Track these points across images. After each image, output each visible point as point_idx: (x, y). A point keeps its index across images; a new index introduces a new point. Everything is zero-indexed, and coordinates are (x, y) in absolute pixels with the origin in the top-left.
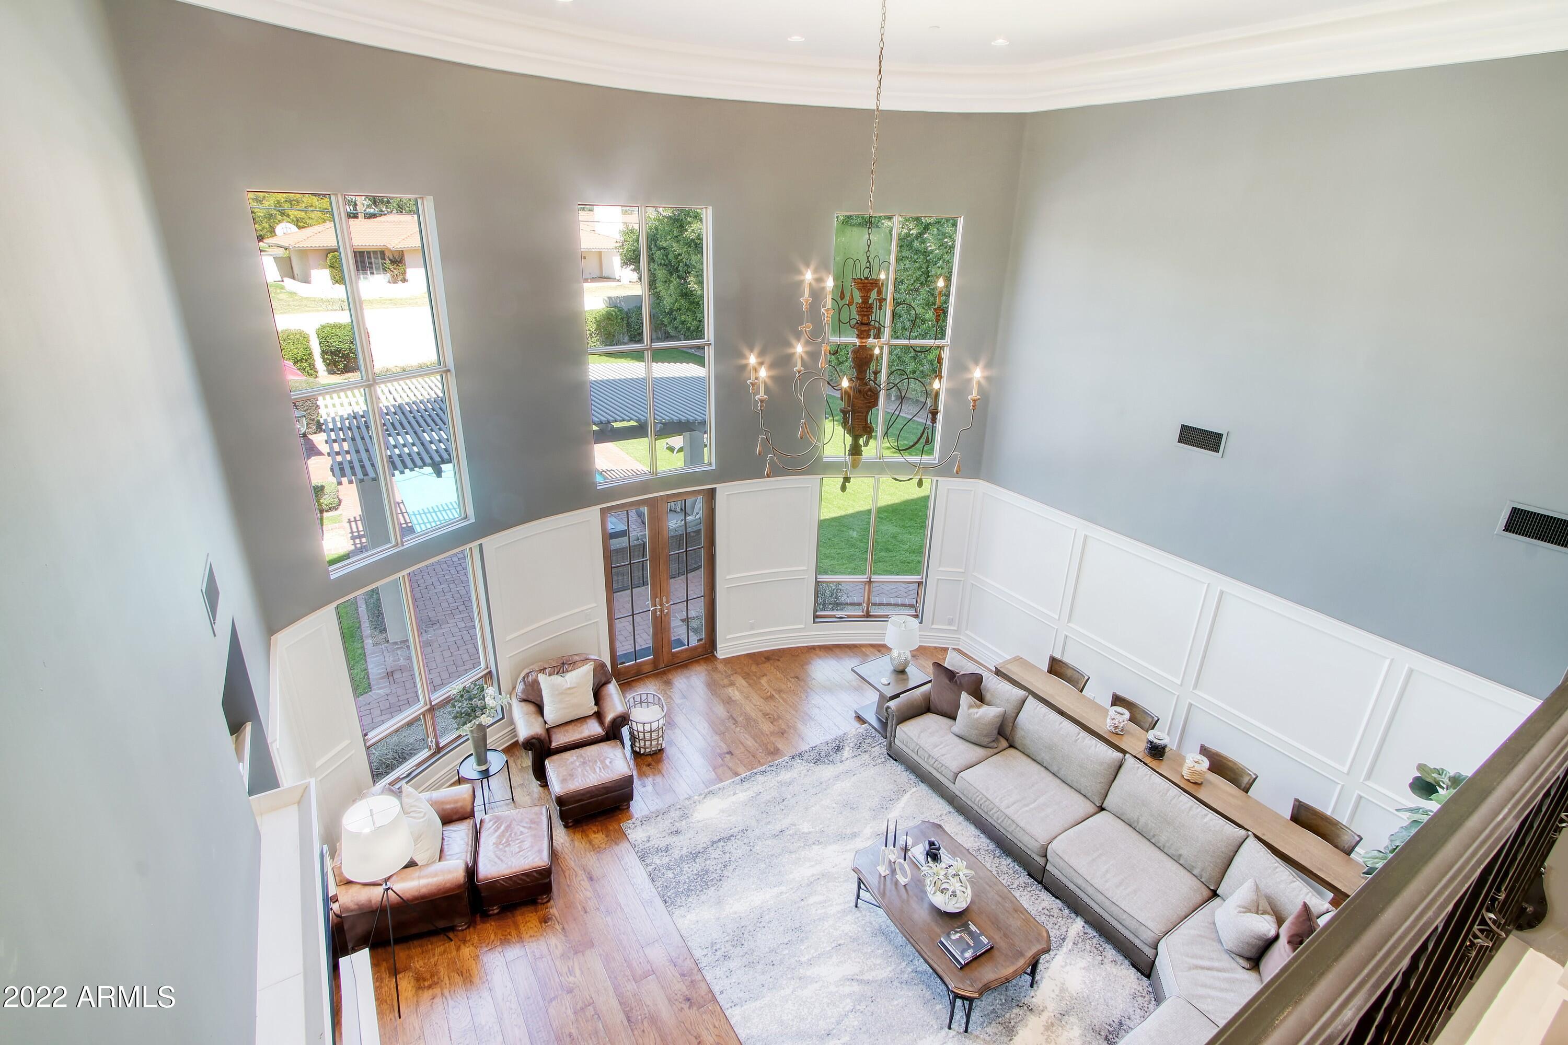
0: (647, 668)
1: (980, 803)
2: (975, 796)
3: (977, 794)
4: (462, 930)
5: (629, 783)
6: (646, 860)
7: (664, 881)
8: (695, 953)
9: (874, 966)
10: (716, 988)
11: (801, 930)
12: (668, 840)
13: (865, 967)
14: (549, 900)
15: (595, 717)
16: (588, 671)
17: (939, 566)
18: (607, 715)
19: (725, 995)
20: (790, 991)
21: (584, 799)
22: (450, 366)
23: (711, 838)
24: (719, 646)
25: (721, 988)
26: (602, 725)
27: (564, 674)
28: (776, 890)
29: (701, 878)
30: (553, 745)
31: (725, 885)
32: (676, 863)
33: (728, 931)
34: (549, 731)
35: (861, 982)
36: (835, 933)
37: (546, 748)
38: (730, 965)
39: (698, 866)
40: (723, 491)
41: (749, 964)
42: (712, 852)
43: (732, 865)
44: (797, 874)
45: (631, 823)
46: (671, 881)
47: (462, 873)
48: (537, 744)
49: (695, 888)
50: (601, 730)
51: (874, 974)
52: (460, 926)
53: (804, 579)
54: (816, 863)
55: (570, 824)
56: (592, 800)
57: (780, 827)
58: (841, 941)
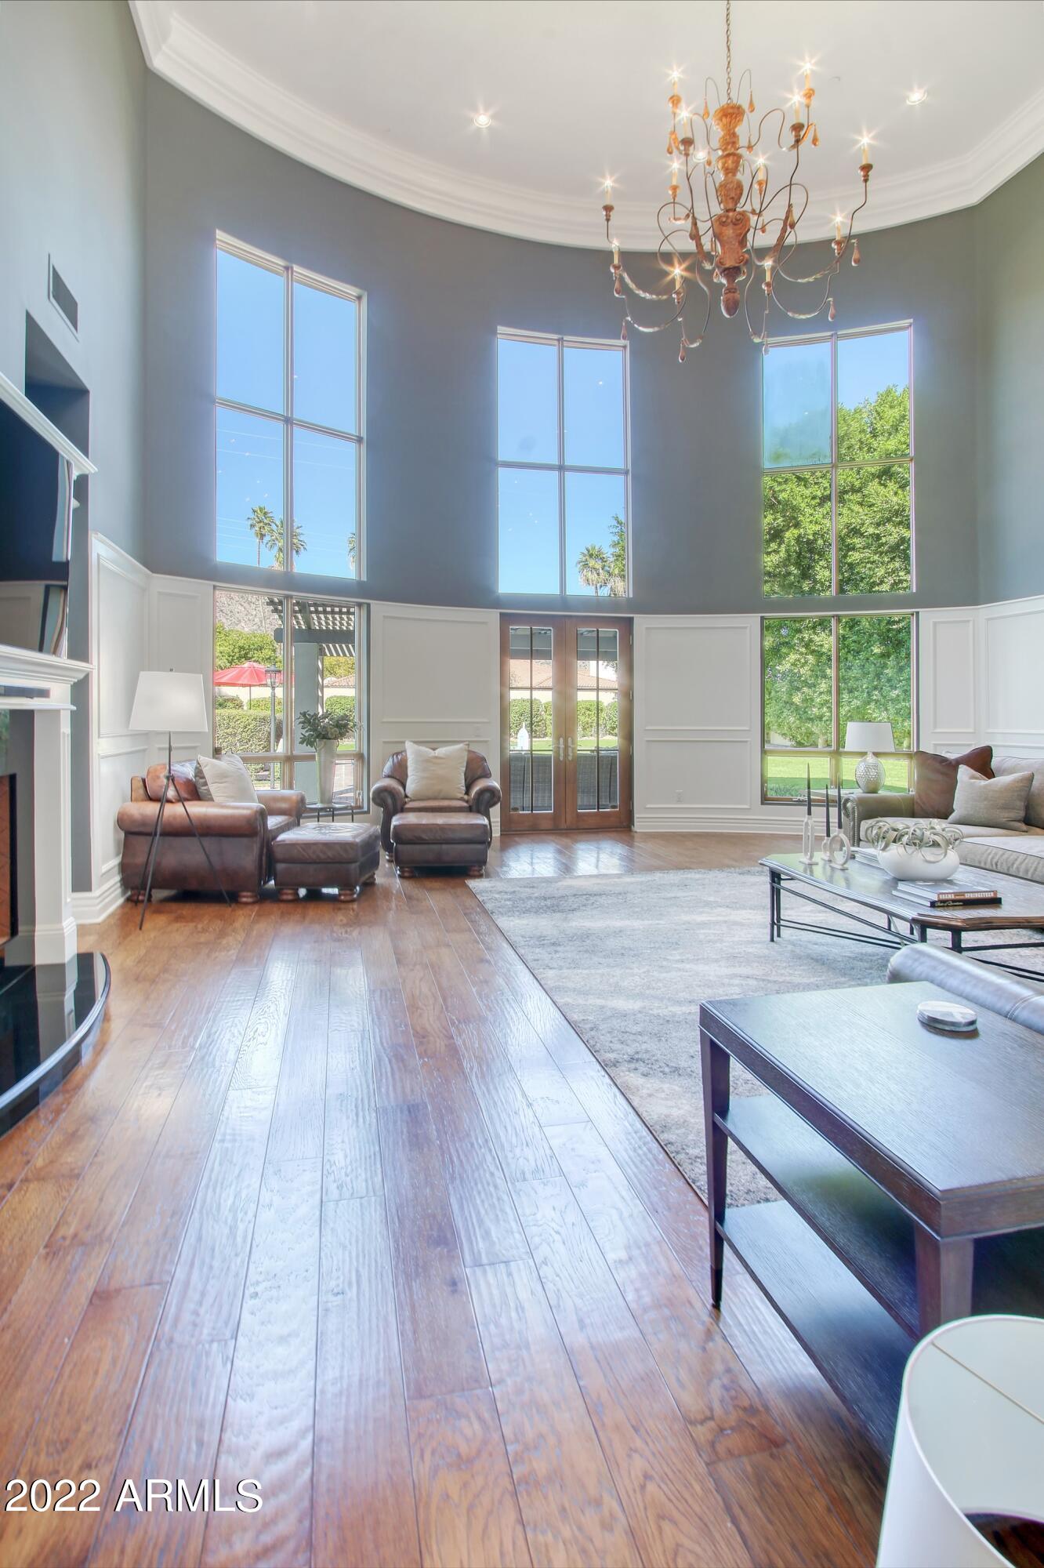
0: (547, 824)
3: (989, 851)
4: (246, 904)
5: (482, 838)
6: (483, 894)
7: (498, 904)
8: (513, 939)
9: (790, 975)
10: (529, 957)
11: (677, 943)
12: (518, 889)
13: (774, 973)
14: (353, 901)
15: (462, 799)
16: (461, 749)
17: (935, 727)
18: (473, 792)
19: (540, 962)
20: (641, 971)
21: (426, 840)
22: (364, 434)
23: (575, 893)
24: (636, 815)
25: (536, 958)
26: (467, 802)
27: (434, 749)
28: (650, 922)
29: (549, 908)
30: (407, 806)
31: (578, 914)
32: (520, 899)
33: (567, 933)
34: (406, 800)
35: (764, 980)
36: (731, 950)
37: (399, 808)
38: (559, 948)
39: (549, 903)
40: (641, 622)
41: (587, 951)
42: (571, 899)
43: (595, 906)
44: (685, 918)
45: (477, 880)
46: (507, 905)
47: (257, 812)
48: (389, 801)
49: (537, 911)
50: (465, 804)
51: (788, 979)
52: (245, 897)
53: (746, 742)
54: (718, 915)
55: (406, 874)
56: (435, 847)
57: (673, 895)
58: (739, 955)
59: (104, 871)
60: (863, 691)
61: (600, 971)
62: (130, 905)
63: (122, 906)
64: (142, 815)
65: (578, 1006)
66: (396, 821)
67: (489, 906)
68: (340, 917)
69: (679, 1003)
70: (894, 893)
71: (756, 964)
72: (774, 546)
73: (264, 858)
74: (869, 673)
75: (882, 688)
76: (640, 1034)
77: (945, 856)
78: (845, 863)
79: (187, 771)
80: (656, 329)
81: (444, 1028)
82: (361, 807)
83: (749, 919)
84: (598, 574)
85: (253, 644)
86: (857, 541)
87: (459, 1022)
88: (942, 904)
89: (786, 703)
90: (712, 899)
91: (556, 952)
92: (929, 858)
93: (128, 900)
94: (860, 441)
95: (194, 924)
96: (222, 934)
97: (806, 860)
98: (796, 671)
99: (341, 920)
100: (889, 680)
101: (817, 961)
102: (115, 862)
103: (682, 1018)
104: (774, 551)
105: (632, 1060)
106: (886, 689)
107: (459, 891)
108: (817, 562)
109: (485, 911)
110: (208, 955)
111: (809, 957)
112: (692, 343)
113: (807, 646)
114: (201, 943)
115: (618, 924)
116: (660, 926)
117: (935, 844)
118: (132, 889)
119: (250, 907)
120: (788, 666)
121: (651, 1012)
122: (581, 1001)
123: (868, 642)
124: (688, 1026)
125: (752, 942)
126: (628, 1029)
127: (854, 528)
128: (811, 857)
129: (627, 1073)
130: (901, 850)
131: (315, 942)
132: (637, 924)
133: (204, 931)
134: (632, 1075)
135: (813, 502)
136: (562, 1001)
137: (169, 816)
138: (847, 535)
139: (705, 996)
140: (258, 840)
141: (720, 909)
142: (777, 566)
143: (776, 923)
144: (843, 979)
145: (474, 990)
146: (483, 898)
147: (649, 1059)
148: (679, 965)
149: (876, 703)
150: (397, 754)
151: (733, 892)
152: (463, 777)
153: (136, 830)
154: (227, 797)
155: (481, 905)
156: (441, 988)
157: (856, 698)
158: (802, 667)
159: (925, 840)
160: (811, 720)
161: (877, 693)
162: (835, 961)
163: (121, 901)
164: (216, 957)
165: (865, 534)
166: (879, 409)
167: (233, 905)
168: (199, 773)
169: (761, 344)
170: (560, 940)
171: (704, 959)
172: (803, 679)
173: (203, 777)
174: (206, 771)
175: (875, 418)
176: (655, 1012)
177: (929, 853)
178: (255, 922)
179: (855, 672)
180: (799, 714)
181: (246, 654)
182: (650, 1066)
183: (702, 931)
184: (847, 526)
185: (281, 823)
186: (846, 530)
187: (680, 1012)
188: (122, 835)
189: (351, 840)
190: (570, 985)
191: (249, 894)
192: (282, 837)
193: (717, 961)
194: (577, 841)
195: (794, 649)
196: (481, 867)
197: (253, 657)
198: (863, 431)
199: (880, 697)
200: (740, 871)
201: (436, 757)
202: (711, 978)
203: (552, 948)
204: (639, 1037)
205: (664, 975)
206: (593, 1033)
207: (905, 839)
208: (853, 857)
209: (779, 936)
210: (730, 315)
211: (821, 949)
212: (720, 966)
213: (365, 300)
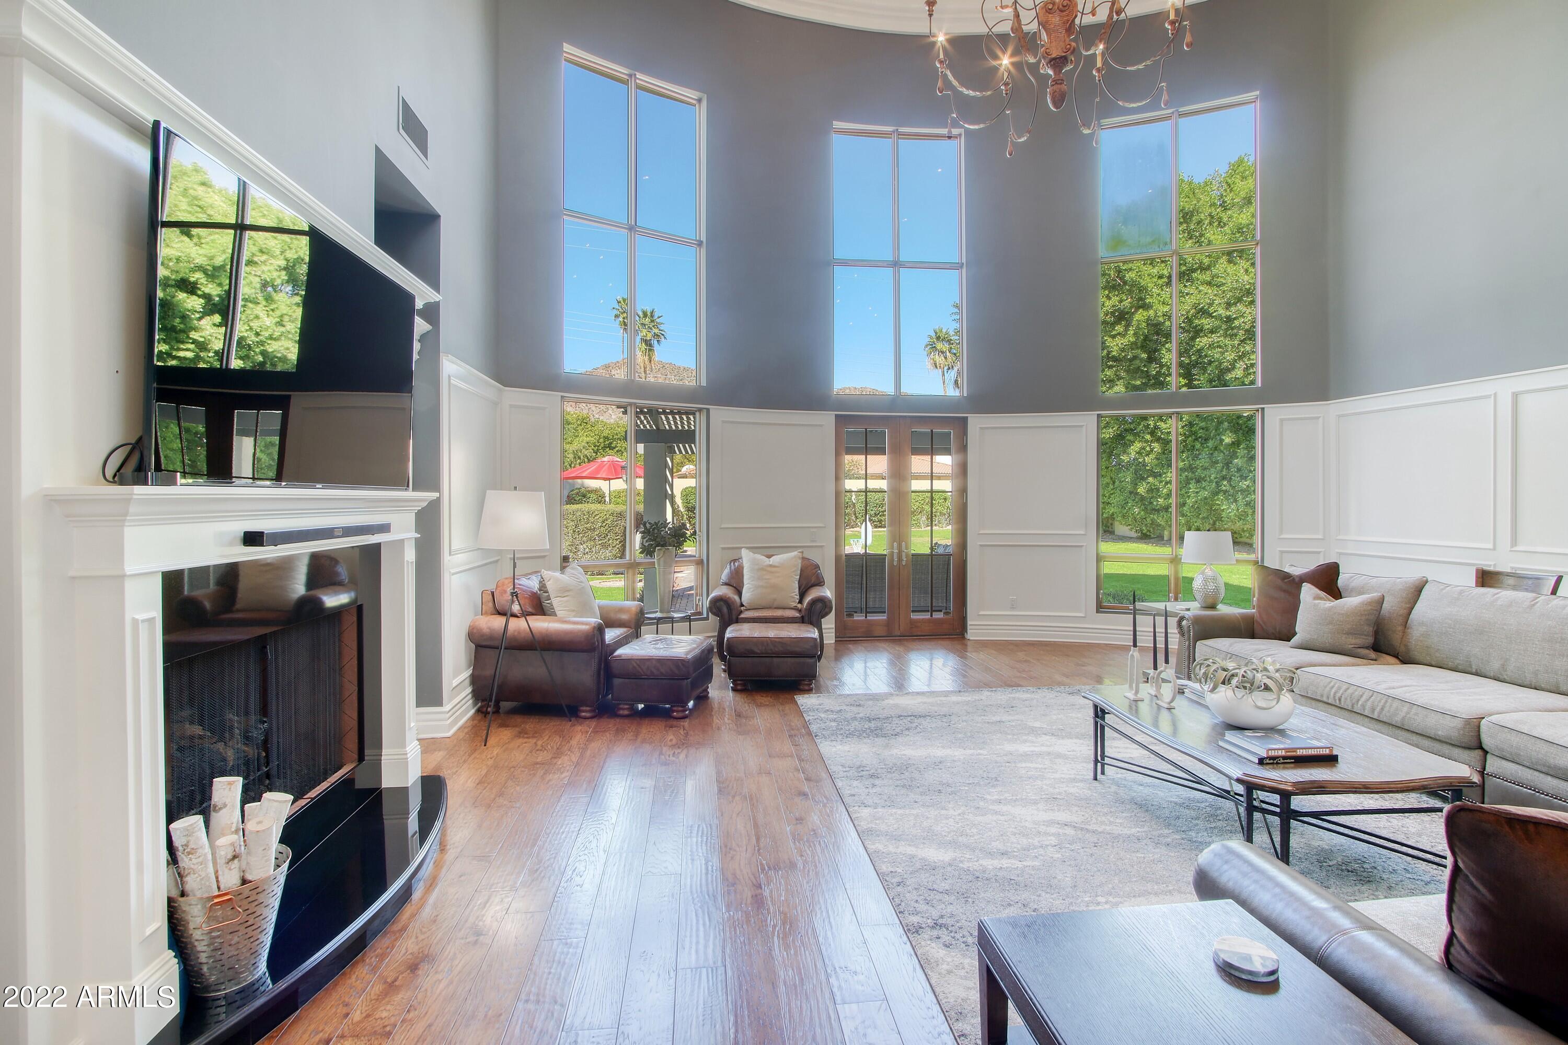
0: (880, 631)
1: (1338, 695)
2: (1328, 689)
3: (1332, 684)
4: (585, 718)
5: (813, 651)
6: (810, 713)
7: (823, 726)
8: (833, 768)
9: (1111, 823)
10: (846, 792)
11: (996, 780)
12: (844, 707)
13: (1094, 820)
14: (685, 717)
15: (795, 609)
16: (795, 557)
17: (1281, 532)
18: (808, 599)
19: (856, 798)
20: (956, 813)
21: (757, 654)
22: (704, 239)
23: (900, 713)
24: (969, 623)
25: (853, 792)
26: (800, 611)
27: (769, 557)
28: (971, 752)
29: (872, 731)
30: (742, 616)
31: (900, 739)
32: (846, 720)
33: (887, 763)
34: (742, 608)
35: (1082, 829)
36: (1051, 790)
37: (734, 617)
38: (877, 782)
39: (872, 725)
40: (976, 422)
41: (904, 786)
42: (896, 721)
43: (919, 730)
44: (1009, 747)
45: (806, 696)
46: (831, 727)
47: (594, 627)
48: (725, 610)
49: (860, 734)
50: (797, 615)
51: (1108, 828)
52: (584, 711)
53: (1081, 546)
54: (1042, 745)
55: (739, 687)
56: (767, 660)
57: (998, 719)
58: (1058, 796)
59: (454, 685)
60: (1211, 481)
61: (914, 812)
62: (480, 716)
63: (473, 718)
64: (489, 628)
65: (888, 854)
66: (730, 633)
67: (814, 728)
68: (671, 737)
69: (991, 855)
70: (1221, 743)
71: (1076, 808)
72: (1119, 328)
73: (602, 672)
74: (1217, 462)
75: (1231, 478)
76: (947, 892)
77: (1278, 702)
78: (1172, 701)
79: (533, 584)
80: (982, 126)
81: (753, 874)
82: (700, 613)
83: (1073, 751)
84: (946, 358)
85: (617, 434)
86: (1206, 323)
87: (769, 868)
88: (1272, 761)
89: (1131, 493)
90: (1037, 724)
91: (874, 786)
92: (1260, 704)
93: (479, 711)
94: (1210, 215)
95: (535, 740)
96: (558, 753)
97: (1131, 695)
98: (1140, 460)
99: (671, 740)
100: (1239, 470)
101: (1141, 806)
102: (467, 673)
103: (992, 873)
104: (1119, 334)
105: (936, 925)
106: (1236, 479)
107: (787, 707)
108: (1164, 345)
109: (809, 733)
110: (542, 778)
111: (1133, 801)
112: (1020, 138)
113: (1152, 433)
114: (537, 763)
115: (939, 752)
116: (982, 757)
117: (1267, 688)
118: (483, 701)
119: (588, 722)
120: (1133, 455)
121: (961, 865)
122: (891, 849)
123: (1217, 429)
124: (998, 884)
125: (1074, 780)
126: (935, 886)
127: (1203, 308)
128: (1137, 692)
129: (929, 942)
130: (1230, 693)
131: (642, 766)
132: (958, 753)
133: (543, 749)
134: (933, 945)
135: (1160, 282)
136: (873, 847)
137: (515, 631)
138: (1195, 316)
139: (1019, 846)
140: (596, 654)
141: (1045, 738)
142: (1123, 350)
143: (1100, 759)
144: (1167, 831)
145: (788, 829)
146: (809, 718)
147: (953, 926)
148: (996, 807)
149: (1225, 494)
150: (735, 561)
151: (1060, 716)
152: (797, 585)
153: (484, 643)
154: (568, 611)
155: (806, 725)
156: (756, 826)
157: (1204, 488)
158: (1147, 455)
159: (1256, 684)
160: (1158, 511)
161: (1225, 483)
162: (1160, 807)
163: (472, 711)
164: (550, 780)
165: (1214, 314)
166: (1229, 181)
167: (573, 719)
168: (543, 587)
169: (1092, 135)
170: (879, 771)
171: (1022, 799)
172: (1147, 468)
173: (546, 592)
174: (550, 586)
175: (1225, 190)
176: (965, 865)
177: (1260, 698)
178: (589, 740)
179: (1203, 461)
180: (1145, 505)
181: (611, 443)
182: (952, 934)
183: (1024, 765)
184: (1195, 306)
185: (619, 636)
186: (1194, 310)
187: (991, 867)
188: (473, 646)
189: (683, 656)
190: (883, 827)
191: (588, 708)
192: (620, 652)
193: (1035, 803)
194: (909, 650)
195: (1139, 437)
196: (810, 681)
197: (616, 447)
198: (1213, 205)
199: (1228, 488)
200: (1070, 690)
201: (771, 566)
202: (1027, 824)
203: (869, 782)
204: (946, 896)
205: (979, 819)
206: (899, 889)
207: (1234, 681)
208: (1181, 692)
209: (1103, 773)
210: (1057, 108)
211: (1146, 791)
212: (1038, 809)
213: (704, 103)
